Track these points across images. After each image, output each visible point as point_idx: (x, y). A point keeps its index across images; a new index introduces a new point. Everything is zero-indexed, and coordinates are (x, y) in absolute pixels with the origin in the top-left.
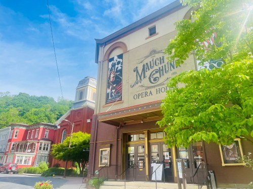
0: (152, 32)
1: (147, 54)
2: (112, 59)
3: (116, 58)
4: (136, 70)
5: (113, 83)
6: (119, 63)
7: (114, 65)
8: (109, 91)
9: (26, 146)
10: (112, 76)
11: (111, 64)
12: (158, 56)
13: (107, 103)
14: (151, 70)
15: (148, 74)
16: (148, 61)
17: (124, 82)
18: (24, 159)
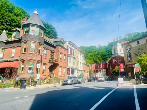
0: (138, 43)
1: (137, 49)
2: (128, 49)
3: (129, 49)
4: (135, 53)
5: (129, 56)
6: (130, 51)
7: (128, 51)
8: (128, 58)
9: (98, 70)
10: (128, 54)
11: (127, 51)
12: (140, 50)
13: (128, 62)
14: (139, 54)
15: (138, 54)
16: (138, 51)
17: (132, 56)
18: (99, 75)
